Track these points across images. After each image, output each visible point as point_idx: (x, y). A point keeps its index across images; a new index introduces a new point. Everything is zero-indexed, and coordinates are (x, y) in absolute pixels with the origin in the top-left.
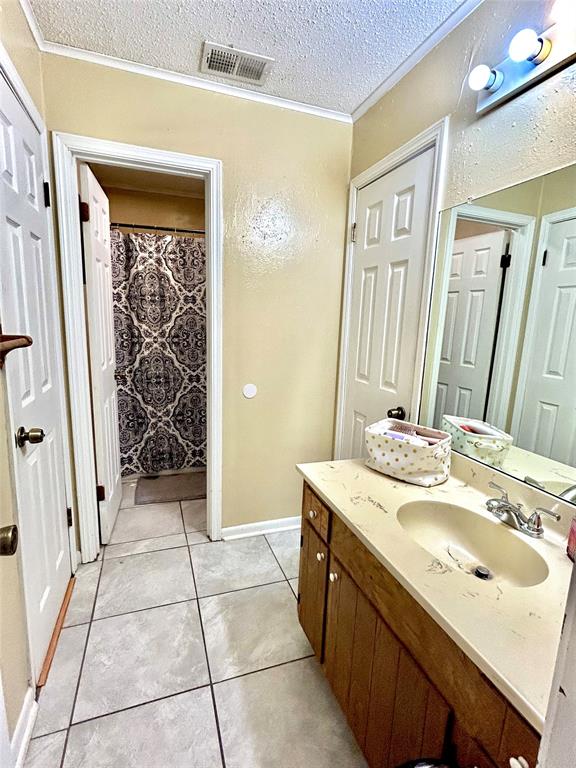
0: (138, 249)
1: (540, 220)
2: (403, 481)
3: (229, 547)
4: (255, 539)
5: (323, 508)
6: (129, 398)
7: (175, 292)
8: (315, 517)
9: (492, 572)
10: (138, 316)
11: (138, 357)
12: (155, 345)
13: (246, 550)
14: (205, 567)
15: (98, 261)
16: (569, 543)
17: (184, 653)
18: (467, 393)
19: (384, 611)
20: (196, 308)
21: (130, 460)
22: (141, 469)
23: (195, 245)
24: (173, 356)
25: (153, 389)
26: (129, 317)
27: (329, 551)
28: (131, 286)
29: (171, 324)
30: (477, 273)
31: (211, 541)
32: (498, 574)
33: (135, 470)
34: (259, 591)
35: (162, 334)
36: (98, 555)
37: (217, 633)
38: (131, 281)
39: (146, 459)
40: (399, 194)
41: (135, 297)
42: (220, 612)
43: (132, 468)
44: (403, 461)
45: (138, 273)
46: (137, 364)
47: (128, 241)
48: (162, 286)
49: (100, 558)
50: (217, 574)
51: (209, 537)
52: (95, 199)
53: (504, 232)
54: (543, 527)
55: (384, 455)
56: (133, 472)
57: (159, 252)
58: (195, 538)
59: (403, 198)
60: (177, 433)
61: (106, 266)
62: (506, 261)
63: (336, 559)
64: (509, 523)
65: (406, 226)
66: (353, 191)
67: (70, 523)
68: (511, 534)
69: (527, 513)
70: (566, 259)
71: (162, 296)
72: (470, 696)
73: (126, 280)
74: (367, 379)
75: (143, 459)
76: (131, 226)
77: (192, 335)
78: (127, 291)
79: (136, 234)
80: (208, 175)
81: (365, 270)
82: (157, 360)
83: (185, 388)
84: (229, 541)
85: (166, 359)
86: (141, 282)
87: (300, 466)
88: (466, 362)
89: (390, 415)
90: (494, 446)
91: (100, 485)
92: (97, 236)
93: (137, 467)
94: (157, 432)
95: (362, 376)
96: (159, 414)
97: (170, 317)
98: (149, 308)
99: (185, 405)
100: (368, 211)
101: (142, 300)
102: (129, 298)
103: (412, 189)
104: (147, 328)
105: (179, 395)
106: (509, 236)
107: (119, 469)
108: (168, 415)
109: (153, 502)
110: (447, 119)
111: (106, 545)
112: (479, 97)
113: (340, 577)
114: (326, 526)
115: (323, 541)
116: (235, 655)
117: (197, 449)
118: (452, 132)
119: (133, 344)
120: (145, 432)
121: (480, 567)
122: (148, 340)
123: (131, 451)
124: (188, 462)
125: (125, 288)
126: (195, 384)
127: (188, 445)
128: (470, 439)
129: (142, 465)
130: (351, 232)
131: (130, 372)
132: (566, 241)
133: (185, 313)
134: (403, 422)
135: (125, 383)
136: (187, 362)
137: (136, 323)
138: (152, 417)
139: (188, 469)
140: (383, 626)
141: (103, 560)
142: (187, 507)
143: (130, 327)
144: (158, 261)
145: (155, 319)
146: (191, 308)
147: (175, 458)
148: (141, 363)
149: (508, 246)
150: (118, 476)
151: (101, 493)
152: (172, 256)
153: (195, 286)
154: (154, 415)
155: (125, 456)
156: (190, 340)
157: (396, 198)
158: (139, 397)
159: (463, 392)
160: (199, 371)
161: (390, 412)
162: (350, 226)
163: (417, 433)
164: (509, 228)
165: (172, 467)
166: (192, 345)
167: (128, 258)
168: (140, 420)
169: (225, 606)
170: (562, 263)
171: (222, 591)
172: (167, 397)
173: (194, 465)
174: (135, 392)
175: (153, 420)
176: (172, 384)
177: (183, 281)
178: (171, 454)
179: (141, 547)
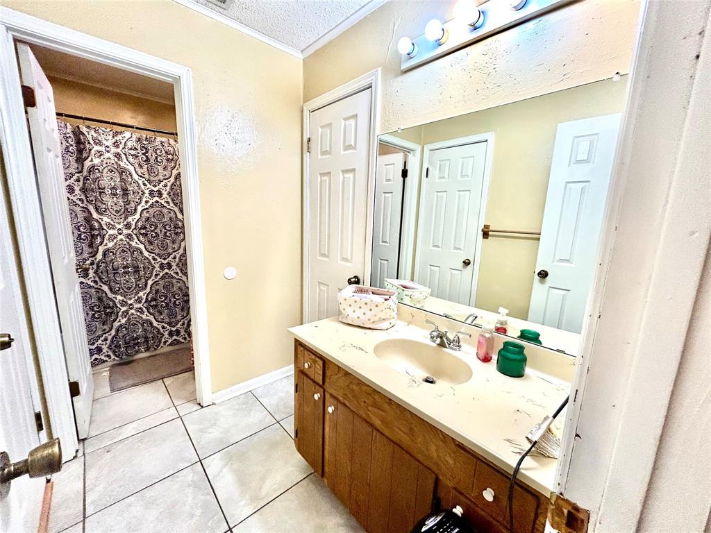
0: (92, 142)
1: (423, 147)
2: (370, 329)
3: (221, 408)
4: (243, 396)
5: (317, 359)
6: (93, 290)
7: (139, 186)
8: (310, 367)
9: (435, 379)
10: (97, 209)
11: (101, 249)
12: (120, 237)
13: (237, 407)
14: (202, 431)
15: (49, 150)
16: (478, 350)
17: (198, 512)
18: (386, 262)
19: (378, 423)
20: (163, 202)
21: (99, 350)
22: (113, 357)
23: (157, 143)
24: (142, 247)
25: (122, 279)
26: (86, 209)
27: (324, 391)
28: (86, 179)
29: (137, 216)
30: (388, 180)
31: (202, 407)
32: (438, 379)
33: (106, 359)
34: (256, 438)
35: (128, 226)
36: (77, 451)
37: (226, 483)
38: (85, 173)
39: (118, 346)
40: (345, 119)
41: (92, 190)
42: (225, 465)
43: (103, 357)
44: (369, 314)
45: (93, 166)
46: (99, 256)
47: (77, 133)
48: (123, 180)
49: (80, 454)
50: (215, 433)
51: (199, 404)
52: (39, 85)
53: (402, 154)
54: (461, 344)
55: (354, 311)
56: (104, 361)
57: (117, 147)
58: (186, 408)
59: (348, 122)
60: (151, 318)
61: (57, 156)
62: (405, 174)
63: (331, 395)
64: (442, 345)
65: (353, 144)
66: (306, 113)
67: (40, 427)
68: (444, 352)
69: (451, 337)
70: (439, 174)
71: (125, 190)
72: (449, 462)
73: (78, 173)
74: (328, 257)
75: (114, 347)
76: (81, 118)
77: (160, 226)
78: (81, 183)
79: (88, 127)
80: (178, 79)
81: (320, 174)
82: (123, 251)
83: (156, 275)
84: (220, 404)
85: (134, 250)
86: (98, 175)
87: (291, 329)
88: (383, 242)
89: (350, 282)
90: (421, 295)
91: (72, 381)
92: (44, 123)
93: (108, 356)
94: (129, 319)
95: (323, 255)
96: (130, 302)
97: (136, 210)
98: (109, 200)
99: (157, 291)
100: (320, 129)
101: (101, 193)
102: (84, 190)
103: (355, 116)
104: (109, 220)
105: (150, 282)
106: (406, 157)
107: (88, 361)
108: (140, 302)
109: (134, 385)
110: (380, 69)
111: (84, 440)
112: (403, 58)
113: (336, 409)
114: (321, 373)
115: (318, 384)
116: (247, 497)
117: (174, 329)
118: (384, 80)
119: (94, 237)
120: (115, 320)
121: (427, 377)
122: (111, 232)
123: (100, 342)
124: (165, 342)
125: (78, 180)
126: (166, 271)
127: (163, 327)
128: (407, 293)
129: (114, 352)
130: (306, 145)
131: (92, 264)
132: (438, 162)
133: (152, 206)
134: (360, 286)
135: (86, 275)
136: (157, 251)
137: (95, 215)
138: (123, 306)
139: (165, 349)
140: (378, 434)
141: (84, 454)
142: (172, 382)
143: (89, 219)
144: (118, 156)
145: (117, 212)
146: (157, 202)
147: (151, 340)
148: (104, 255)
149: (405, 163)
150: (89, 368)
151: (74, 389)
152: (133, 152)
153: (160, 181)
154: (124, 303)
155: (94, 347)
156: (158, 231)
157: (343, 122)
158: (105, 288)
159: (383, 262)
160: (170, 259)
161: (349, 280)
162: (305, 139)
163: (373, 293)
164: (407, 151)
165: (147, 349)
166: (161, 236)
167: (80, 151)
168: (108, 311)
169: (230, 459)
170: (437, 176)
171: (224, 447)
172: (137, 285)
173: (171, 344)
174: (100, 283)
175: (124, 309)
176: (142, 273)
177: (147, 176)
178: (146, 339)
179: (129, 430)
